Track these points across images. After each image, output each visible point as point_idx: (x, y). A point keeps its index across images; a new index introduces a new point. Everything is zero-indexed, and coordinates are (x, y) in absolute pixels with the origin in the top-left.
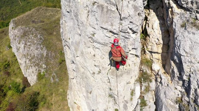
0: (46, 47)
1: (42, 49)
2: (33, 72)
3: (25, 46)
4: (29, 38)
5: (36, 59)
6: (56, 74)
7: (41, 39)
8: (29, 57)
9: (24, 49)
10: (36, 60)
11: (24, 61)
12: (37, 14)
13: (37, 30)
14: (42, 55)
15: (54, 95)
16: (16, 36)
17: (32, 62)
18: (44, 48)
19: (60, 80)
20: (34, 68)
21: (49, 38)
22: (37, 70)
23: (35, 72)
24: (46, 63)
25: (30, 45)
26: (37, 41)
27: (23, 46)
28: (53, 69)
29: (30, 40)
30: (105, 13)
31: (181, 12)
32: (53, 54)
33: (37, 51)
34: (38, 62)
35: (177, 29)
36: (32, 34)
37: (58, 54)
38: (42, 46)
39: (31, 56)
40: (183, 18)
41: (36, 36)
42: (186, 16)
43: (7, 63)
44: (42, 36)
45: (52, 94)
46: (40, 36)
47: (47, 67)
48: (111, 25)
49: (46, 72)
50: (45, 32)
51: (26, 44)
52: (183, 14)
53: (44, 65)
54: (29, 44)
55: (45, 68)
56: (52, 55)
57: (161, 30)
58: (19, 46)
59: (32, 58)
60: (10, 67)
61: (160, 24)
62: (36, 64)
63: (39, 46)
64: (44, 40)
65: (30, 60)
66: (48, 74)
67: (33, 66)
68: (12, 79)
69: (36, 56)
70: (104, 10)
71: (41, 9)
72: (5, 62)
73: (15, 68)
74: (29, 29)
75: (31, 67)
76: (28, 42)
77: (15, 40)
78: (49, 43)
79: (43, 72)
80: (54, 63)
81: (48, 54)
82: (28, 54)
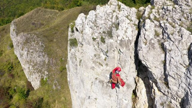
0: (47, 54)
1: (44, 56)
2: (36, 78)
3: (28, 53)
4: (31, 45)
5: (39, 66)
6: (58, 82)
7: (42, 46)
8: (32, 64)
9: (27, 56)
10: (39, 67)
11: (28, 67)
12: (36, 16)
13: (38, 37)
14: (44, 62)
15: (56, 102)
16: (18, 43)
17: (35, 68)
18: (46, 55)
19: (62, 88)
20: (37, 74)
21: (50, 45)
22: (40, 76)
23: (38, 78)
25: (32, 52)
26: (39, 48)
27: (26, 53)
28: (54, 76)
30: (105, 87)
31: (160, 94)
32: (54, 61)
33: (39, 59)
34: (40, 69)
35: (157, 106)
36: (34, 42)
37: (59, 61)
38: (43, 53)
39: (33, 63)
40: (162, 99)
41: (38, 43)
42: (164, 98)
43: (10, 65)
44: (43, 43)
45: (55, 101)
46: (42, 43)
47: (49, 74)
48: (109, 96)
49: (48, 78)
50: (45, 39)
51: (28, 51)
52: (162, 97)
53: (46, 72)
54: (31, 51)
55: (47, 75)
57: (147, 96)
58: (22, 52)
59: (35, 65)
60: (14, 69)
61: (146, 91)
62: (39, 71)
63: (41, 54)
64: (45, 48)
65: (33, 67)
66: (50, 80)
68: (16, 81)
69: (38, 62)
70: (104, 85)
71: (40, 11)
72: (9, 64)
73: (19, 70)
74: (31, 36)
75: (35, 73)
76: (31, 49)
78: (50, 51)
79: (46, 79)
80: (55, 70)
81: (50, 61)
82: (31, 61)
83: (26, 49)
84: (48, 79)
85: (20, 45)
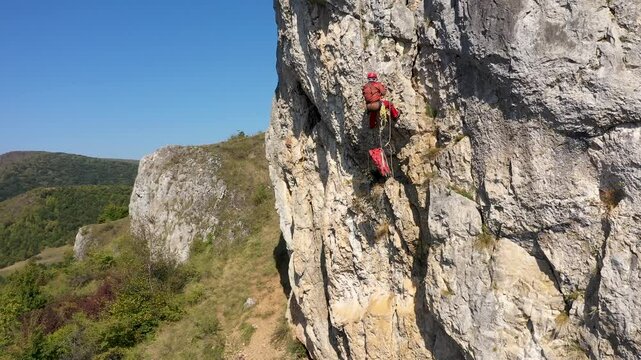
0: (224, 181)
1: (213, 184)
2: (181, 238)
3: (172, 181)
4: (186, 166)
5: (195, 207)
7: (214, 165)
8: (176, 207)
9: (168, 189)
10: (194, 210)
14: (213, 198)
16: (151, 167)
17: (182, 215)
18: (221, 181)
21: (238, 163)
22: (194, 233)
23: (186, 236)
24: (218, 215)
25: (184, 180)
26: (204, 169)
27: (165, 181)
29: (185, 170)
32: (242, 196)
34: (198, 215)
36: (195, 158)
38: (214, 178)
39: (182, 204)
41: (204, 160)
44: (218, 160)
46: (214, 160)
47: (220, 224)
49: (217, 233)
50: (226, 154)
51: (174, 178)
53: (213, 218)
54: (181, 177)
55: (215, 225)
56: (239, 199)
58: (155, 187)
62: (192, 219)
63: (206, 178)
64: (222, 168)
65: (179, 214)
67: (185, 223)
69: (195, 200)
75: (180, 225)
76: (181, 174)
77: (149, 175)
78: (234, 175)
79: (210, 236)
81: (228, 195)
82: (175, 200)
83: (169, 173)
84: (214, 237)
85: (154, 171)
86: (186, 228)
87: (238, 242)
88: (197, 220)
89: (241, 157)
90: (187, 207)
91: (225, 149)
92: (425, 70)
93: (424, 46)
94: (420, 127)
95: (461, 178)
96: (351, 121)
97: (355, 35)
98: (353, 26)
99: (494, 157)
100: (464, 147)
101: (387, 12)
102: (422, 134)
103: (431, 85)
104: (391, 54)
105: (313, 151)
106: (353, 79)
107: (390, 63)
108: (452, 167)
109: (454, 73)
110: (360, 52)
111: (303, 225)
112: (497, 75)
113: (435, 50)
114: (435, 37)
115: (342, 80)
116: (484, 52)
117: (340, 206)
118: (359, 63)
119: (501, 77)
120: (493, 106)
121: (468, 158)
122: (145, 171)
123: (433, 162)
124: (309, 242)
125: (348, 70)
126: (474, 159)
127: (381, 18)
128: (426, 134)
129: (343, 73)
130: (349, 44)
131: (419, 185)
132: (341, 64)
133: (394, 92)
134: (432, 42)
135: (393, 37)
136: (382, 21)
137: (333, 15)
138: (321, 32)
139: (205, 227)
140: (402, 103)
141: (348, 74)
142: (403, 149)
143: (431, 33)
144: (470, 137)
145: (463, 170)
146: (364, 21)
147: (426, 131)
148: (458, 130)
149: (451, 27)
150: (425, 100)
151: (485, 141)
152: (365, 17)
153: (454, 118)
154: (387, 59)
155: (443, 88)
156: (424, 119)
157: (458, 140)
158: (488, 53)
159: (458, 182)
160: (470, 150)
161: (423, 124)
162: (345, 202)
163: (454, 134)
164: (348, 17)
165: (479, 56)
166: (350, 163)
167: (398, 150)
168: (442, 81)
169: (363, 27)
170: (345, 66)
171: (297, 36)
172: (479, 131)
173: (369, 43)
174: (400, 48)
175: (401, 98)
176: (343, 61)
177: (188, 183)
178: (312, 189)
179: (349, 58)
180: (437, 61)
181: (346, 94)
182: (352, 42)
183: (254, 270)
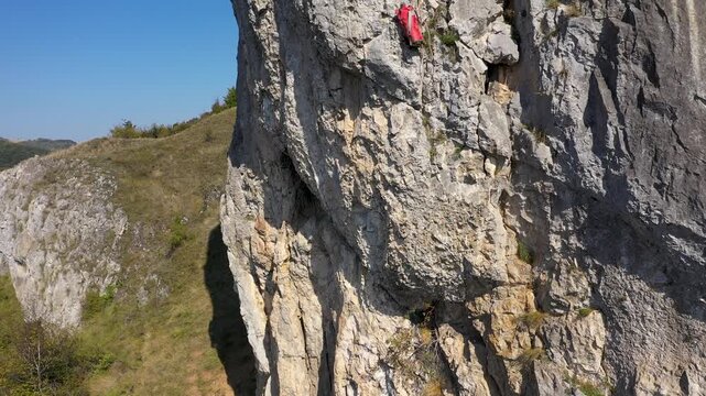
0: (123, 210)
1: (109, 215)
2: (68, 291)
3: (49, 209)
4: (66, 187)
5: (85, 247)
6: (159, 275)
7: (107, 186)
8: (56, 246)
9: (44, 221)
10: (84, 251)
11: (37, 264)
13: (94, 165)
14: (109, 234)
15: (148, 335)
16: (15, 187)
17: (68, 259)
18: (120, 211)
19: (173, 292)
20: (74, 276)
21: (139, 183)
22: (86, 284)
23: (75, 289)
24: (119, 258)
25: (66, 208)
26: (94, 192)
27: (37, 209)
29: (67, 193)
32: (150, 230)
33: (91, 221)
34: (89, 258)
36: (79, 177)
37: (168, 228)
38: (110, 206)
39: (64, 241)
41: (91, 180)
44: (112, 180)
45: (141, 335)
46: (106, 179)
47: (123, 270)
49: (120, 286)
50: (122, 171)
51: (50, 205)
53: (113, 264)
54: (60, 203)
55: (116, 273)
56: (146, 235)
58: (23, 215)
62: (81, 265)
63: (99, 207)
64: (118, 192)
65: (61, 256)
67: (72, 271)
69: (84, 237)
74: (68, 163)
75: (65, 273)
76: (60, 199)
77: (13, 197)
78: (136, 201)
79: (109, 288)
80: (150, 256)
81: (131, 229)
82: (54, 236)
83: (43, 198)
84: (116, 290)
85: (20, 193)
86: (74, 278)
87: (154, 304)
88: (90, 266)
89: (144, 175)
90: (73, 247)
91: (118, 163)
92: (523, 198)
93: (523, 165)
94: (510, 276)
95: (587, 368)
96: (400, 255)
97: (414, 135)
98: (411, 121)
99: (652, 357)
100: (595, 325)
101: (473, 112)
102: (512, 285)
103: (530, 221)
104: (479, 175)
105: (307, 253)
106: (410, 201)
107: (474, 189)
108: (572, 349)
109: (582, 220)
110: (425, 162)
111: (292, 352)
112: (679, 254)
113: (546, 178)
114: (550, 160)
115: (389, 196)
116: (660, 217)
117: (366, 354)
118: (422, 178)
119: (689, 259)
120: (656, 287)
121: (600, 343)
122: (7, 192)
123: (533, 332)
124: (302, 375)
125: (402, 186)
126: (609, 345)
127: (462, 118)
128: (519, 287)
129: (394, 187)
130: (406, 149)
131: (511, 360)
132: (391, 175)
133: (479, 229)
134: (545, 167)
135: (482, 150)
136: (465, 123)
137: (375, 97)
138: (346, 112)
139: (102, 274)
140: (489, 246)
141: (401, 191)
142: (479, 300)
143: (543, 153)
144: (604, 315)
145: (590, 357)
146: (429, 115)
147: (519, 283)
148: (582, 300)
149: (586, 155)
150: (518, 237)
151: (638, 331)
152: (429, 108)
153: (577, 281)
154: (470, 180)
155: (556, 233)
156: (516, 265)
157: (582, 315)
158: (668, 220)
159: (581, 372)
160: (603, 333)
161: (515, 272)
162: (375, 350)
163: (573, 303)
164: (402, 106)
165: (649, 219)
166: (382, 297)
167: (471, 298)
168: (557, 224)
169: (427, 124)
170: (398, 179)
171: (294, 103)
172: (626, 313)
173: (438, 151)
174: (491, 167)
175: (489, 237)
176: (393, 171)
177: (72, 213)
178: (304, 301)
179: (405, 170)
180: (551, 194)
181: (396, 216)
182: (412, 148)
183: (189, 359)
